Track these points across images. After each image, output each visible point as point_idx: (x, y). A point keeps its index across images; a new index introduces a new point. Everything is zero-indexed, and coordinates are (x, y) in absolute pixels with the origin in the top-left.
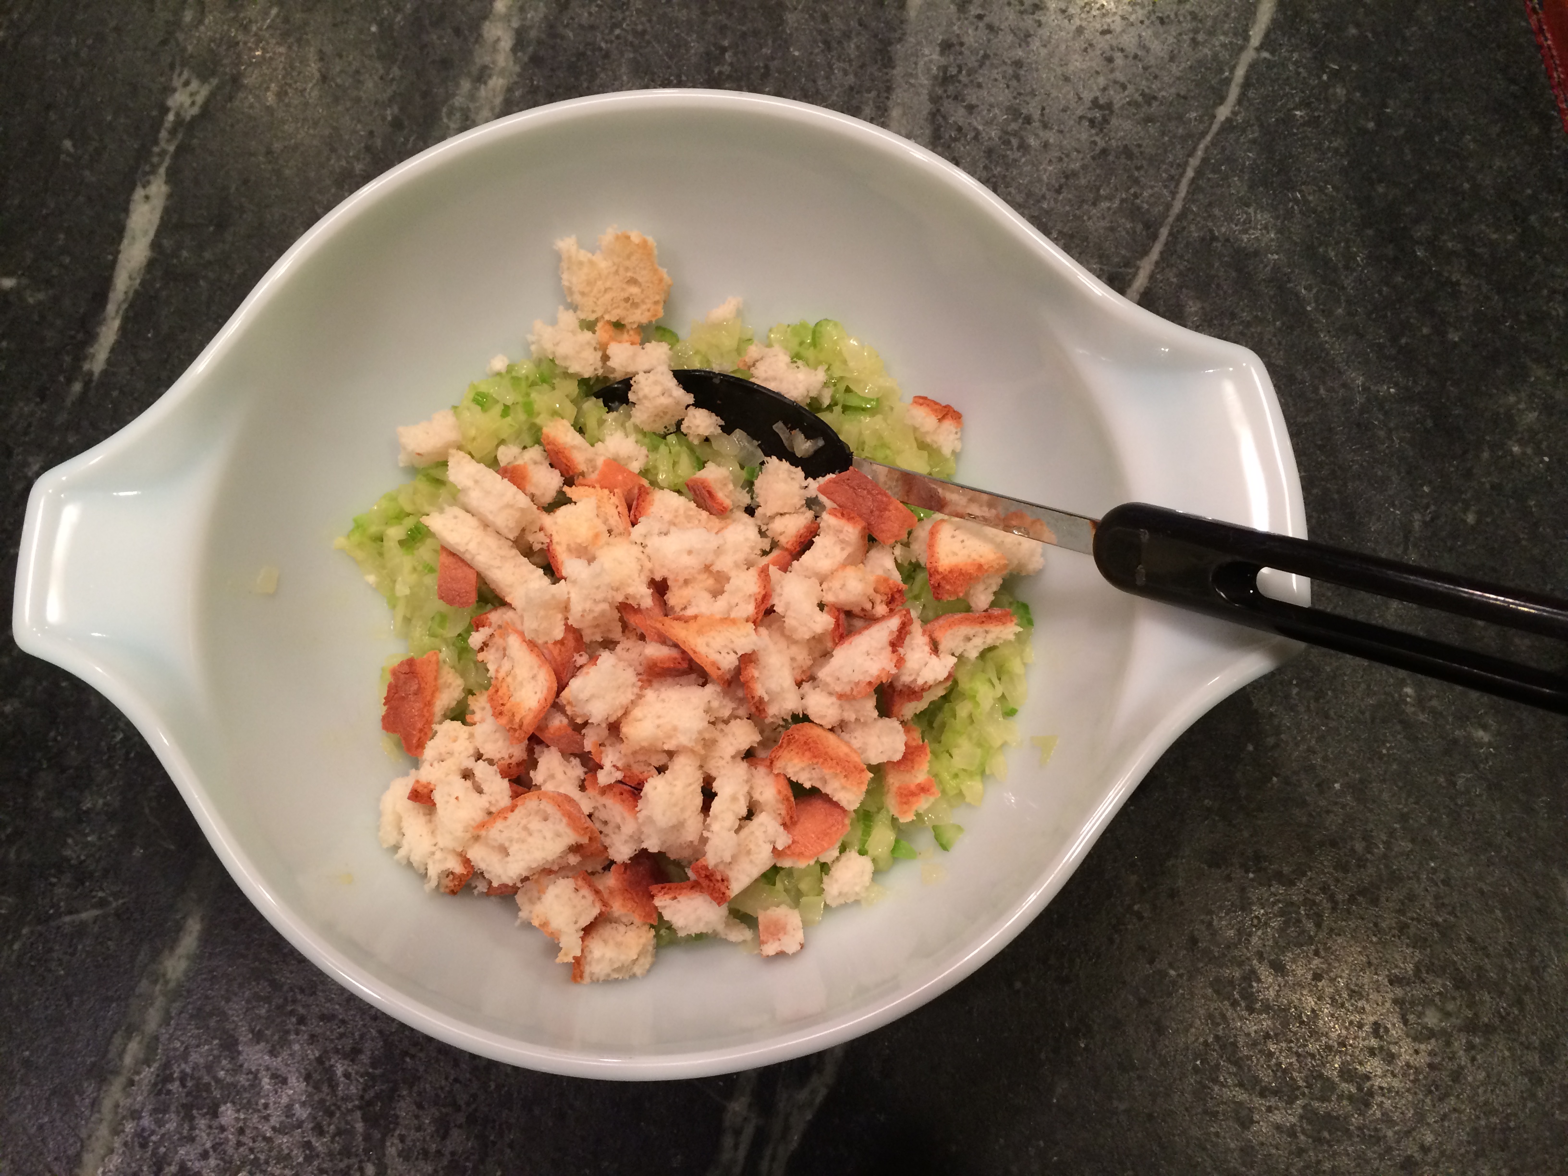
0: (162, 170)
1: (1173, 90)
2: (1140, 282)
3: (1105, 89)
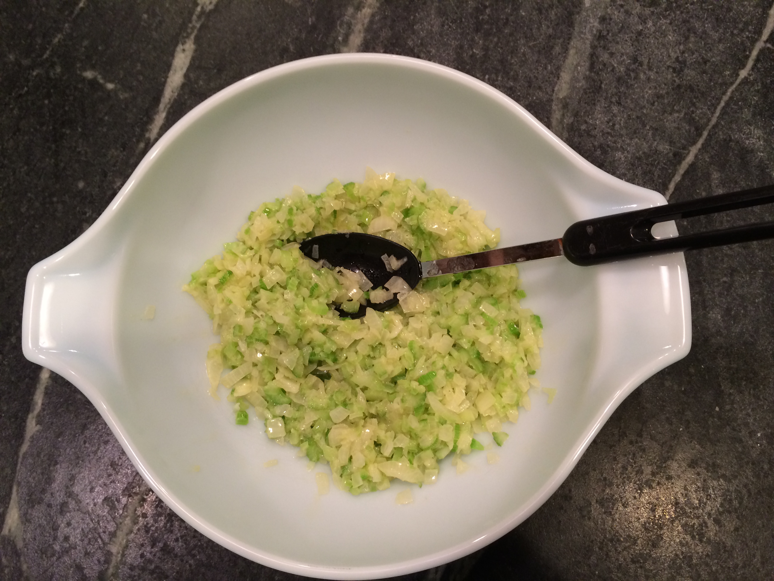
0: (192, 37)
1: (719, 58)
2: (690, 158)
3: (683, 52)
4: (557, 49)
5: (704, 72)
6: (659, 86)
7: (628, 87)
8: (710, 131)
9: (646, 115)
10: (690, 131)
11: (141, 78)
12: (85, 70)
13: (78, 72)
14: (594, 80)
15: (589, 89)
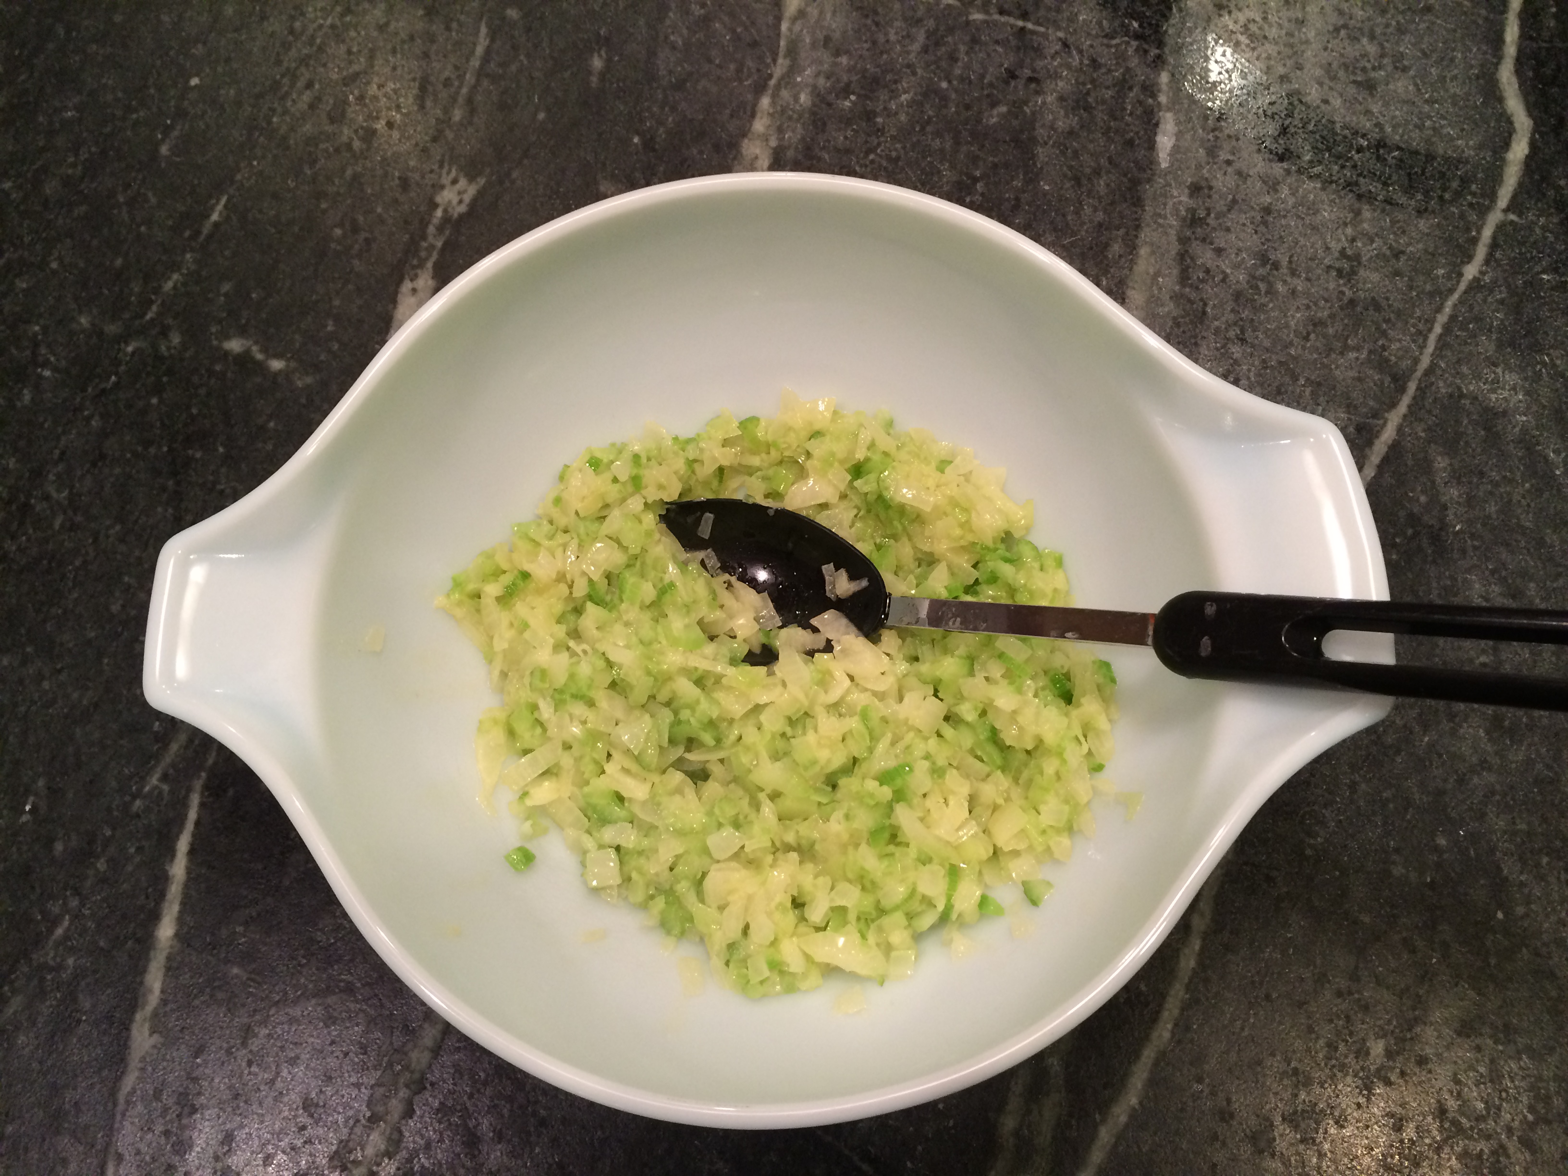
0: (430, 265)
1: (1420, 246)
2: (1388, 434)
3: (1353, 240)
4: (1116, 248)
5: (1397, 273)
6: (1316, 304)
7: (1256, 309)
8: (1420, 380)
9: (1295, 358)
10: (1383, 383)
11: (336, 347)
12: (228, 337)
13: (215, 343)
14: (1190, 301)
15: (1183, 317)
